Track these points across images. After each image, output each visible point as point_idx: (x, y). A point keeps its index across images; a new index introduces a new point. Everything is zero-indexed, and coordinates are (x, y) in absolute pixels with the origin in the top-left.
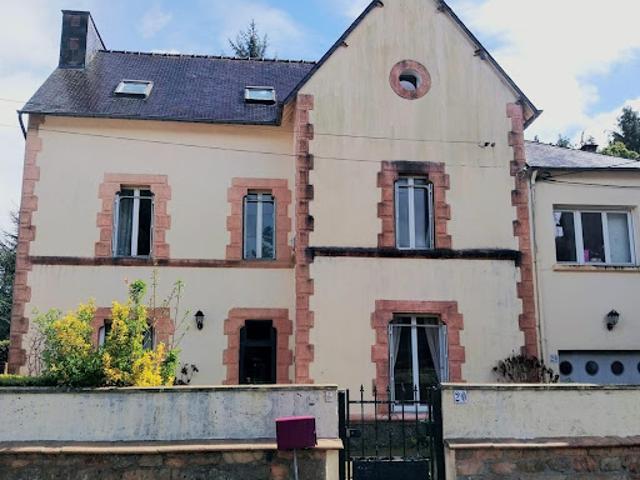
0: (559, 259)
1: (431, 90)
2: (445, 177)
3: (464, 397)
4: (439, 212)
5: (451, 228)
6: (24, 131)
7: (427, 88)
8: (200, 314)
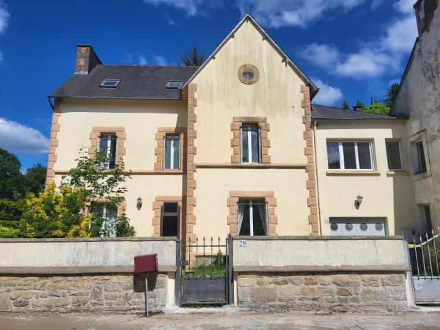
0: (329, 168)
1: (260, 79)
2: (267, 125)
3: (245, 243)
4: (264, 144)
5: (271, 152)
6: (51, 105)
7: (258, 78)
8: (139, 199)
